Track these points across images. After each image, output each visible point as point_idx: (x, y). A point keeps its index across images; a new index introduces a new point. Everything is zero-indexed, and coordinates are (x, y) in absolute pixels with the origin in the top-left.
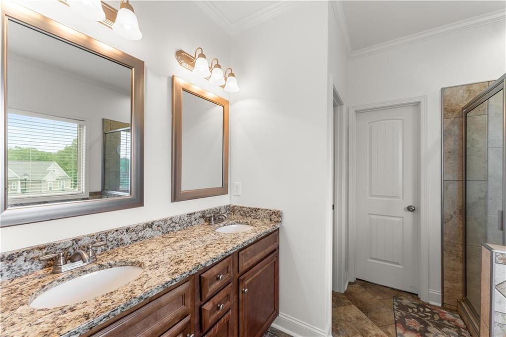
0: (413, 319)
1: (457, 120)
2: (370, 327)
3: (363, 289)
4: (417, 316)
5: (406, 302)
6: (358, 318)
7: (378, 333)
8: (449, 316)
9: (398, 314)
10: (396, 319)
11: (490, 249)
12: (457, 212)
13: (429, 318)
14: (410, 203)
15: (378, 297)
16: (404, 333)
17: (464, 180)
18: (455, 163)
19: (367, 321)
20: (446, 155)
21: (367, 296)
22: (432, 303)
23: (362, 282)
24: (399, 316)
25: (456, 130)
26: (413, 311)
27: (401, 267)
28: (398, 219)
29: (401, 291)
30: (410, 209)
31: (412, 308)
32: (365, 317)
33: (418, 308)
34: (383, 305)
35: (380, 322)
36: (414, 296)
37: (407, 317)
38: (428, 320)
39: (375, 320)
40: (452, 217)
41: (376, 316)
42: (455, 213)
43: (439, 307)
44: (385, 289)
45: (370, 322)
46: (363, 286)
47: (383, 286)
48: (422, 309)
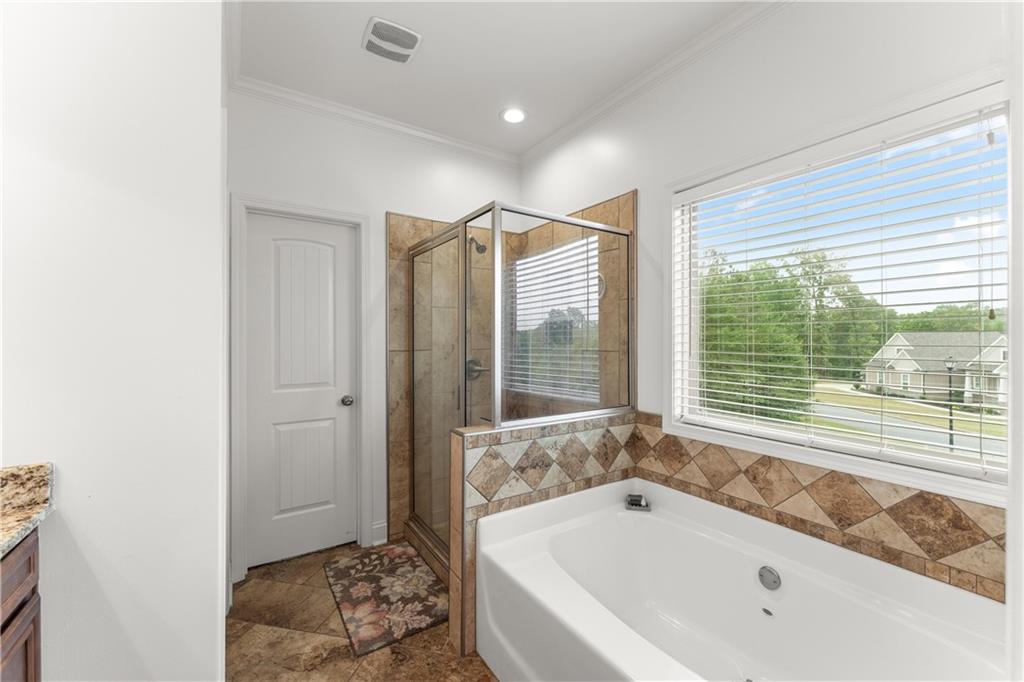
0: (360, 584)
1: (403, 264)
2: (300, 644)
3: (269, 582)
4: (364, 574)
5: (344, 561)
6: (272, 645)
7: (315, 644)
8: (399, 550)
9: (337, 589)
10: (338, 600)
11: (462, 435)
12: (404, 396)
13: (379, 567)
14: (345, 392)
15: (300, 581)
16: (354, 613)
17: (411, 351)
18: (400, 325)
19: (291, 638)
20: (392, 312)
21: (279, 591)
22: (376, 543)
23: (262, 570)
24: (341, 591)
25: (402, 277)
26: (357, 571)
27: (332, 506)
28: (327, 424)
29: (332, 549)
30: (345, 402)
31: (353, 567)
32: (284, 631)
33: (362, 562)
34: (311, 588)
35: (314, 624)
36: (353, 545)
37: (352, 585)
38: (378, 572)
39: (305, 627)
40: (398, 404)
41: (305, 616)
42: (401, 398)
43: (384, 545)
44: (306, 560)
45: (297, 634)
46: (266, 577)
47: (302, 556)
48: (367, 561)
